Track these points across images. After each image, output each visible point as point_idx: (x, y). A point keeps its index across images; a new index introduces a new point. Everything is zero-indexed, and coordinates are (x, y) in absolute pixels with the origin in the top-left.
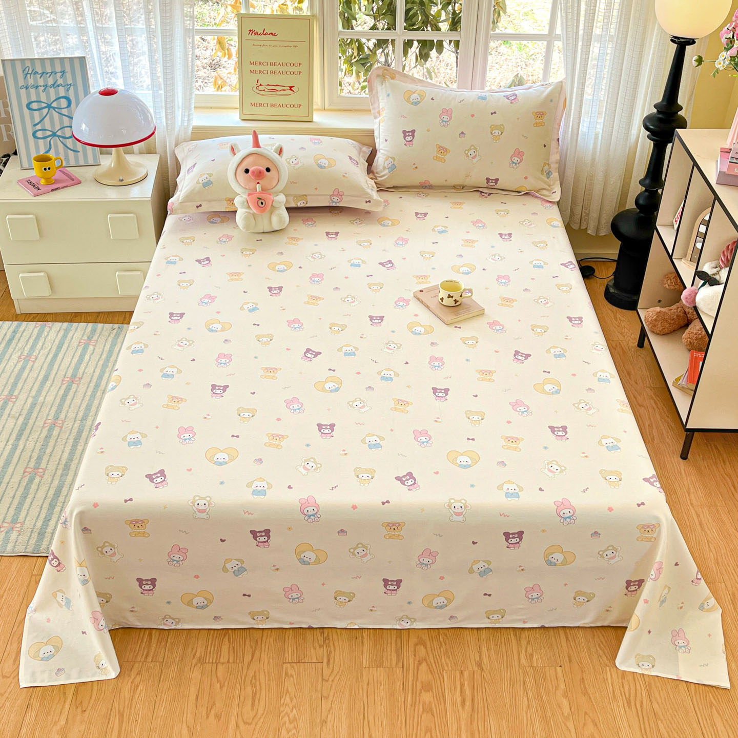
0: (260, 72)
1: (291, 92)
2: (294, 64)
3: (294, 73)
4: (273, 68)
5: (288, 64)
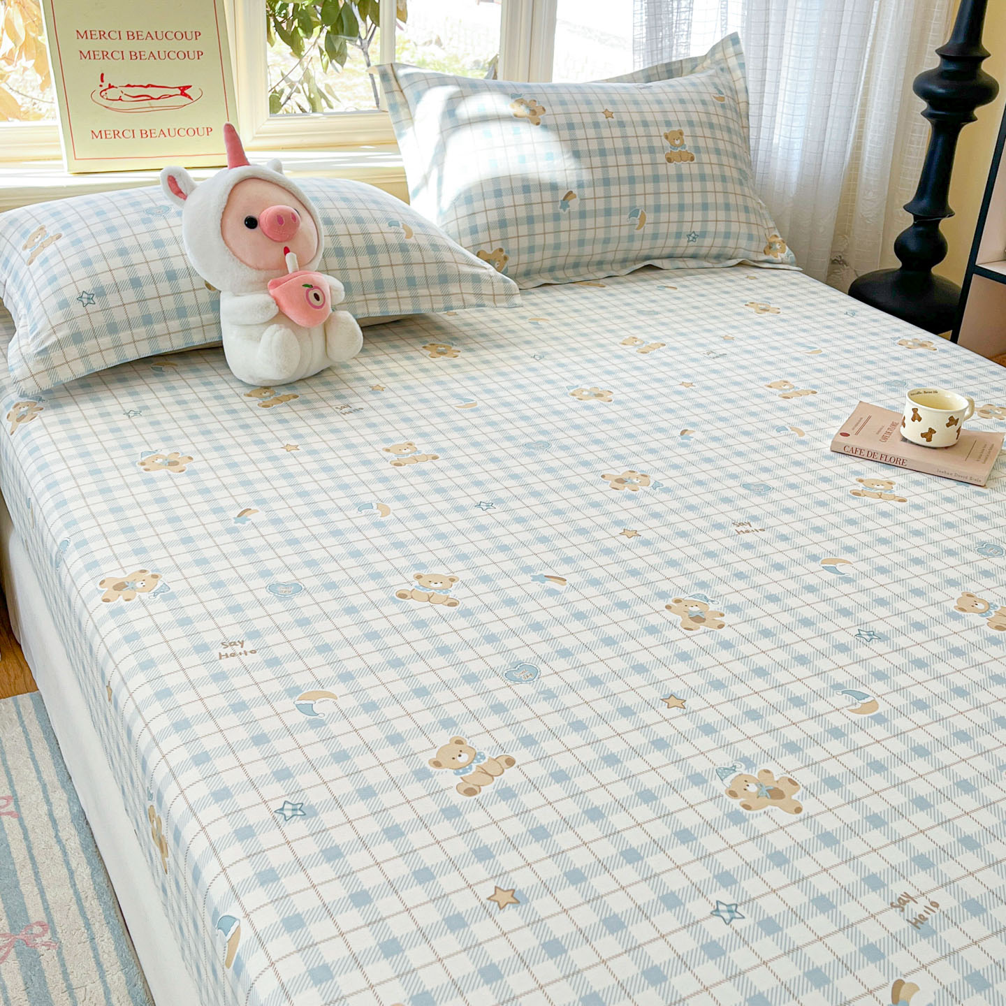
0: (105, 55)
1: (185, 100)
2: (184, 35)
3: (187, 55)
4: (135, 45)
5: (170, 35)
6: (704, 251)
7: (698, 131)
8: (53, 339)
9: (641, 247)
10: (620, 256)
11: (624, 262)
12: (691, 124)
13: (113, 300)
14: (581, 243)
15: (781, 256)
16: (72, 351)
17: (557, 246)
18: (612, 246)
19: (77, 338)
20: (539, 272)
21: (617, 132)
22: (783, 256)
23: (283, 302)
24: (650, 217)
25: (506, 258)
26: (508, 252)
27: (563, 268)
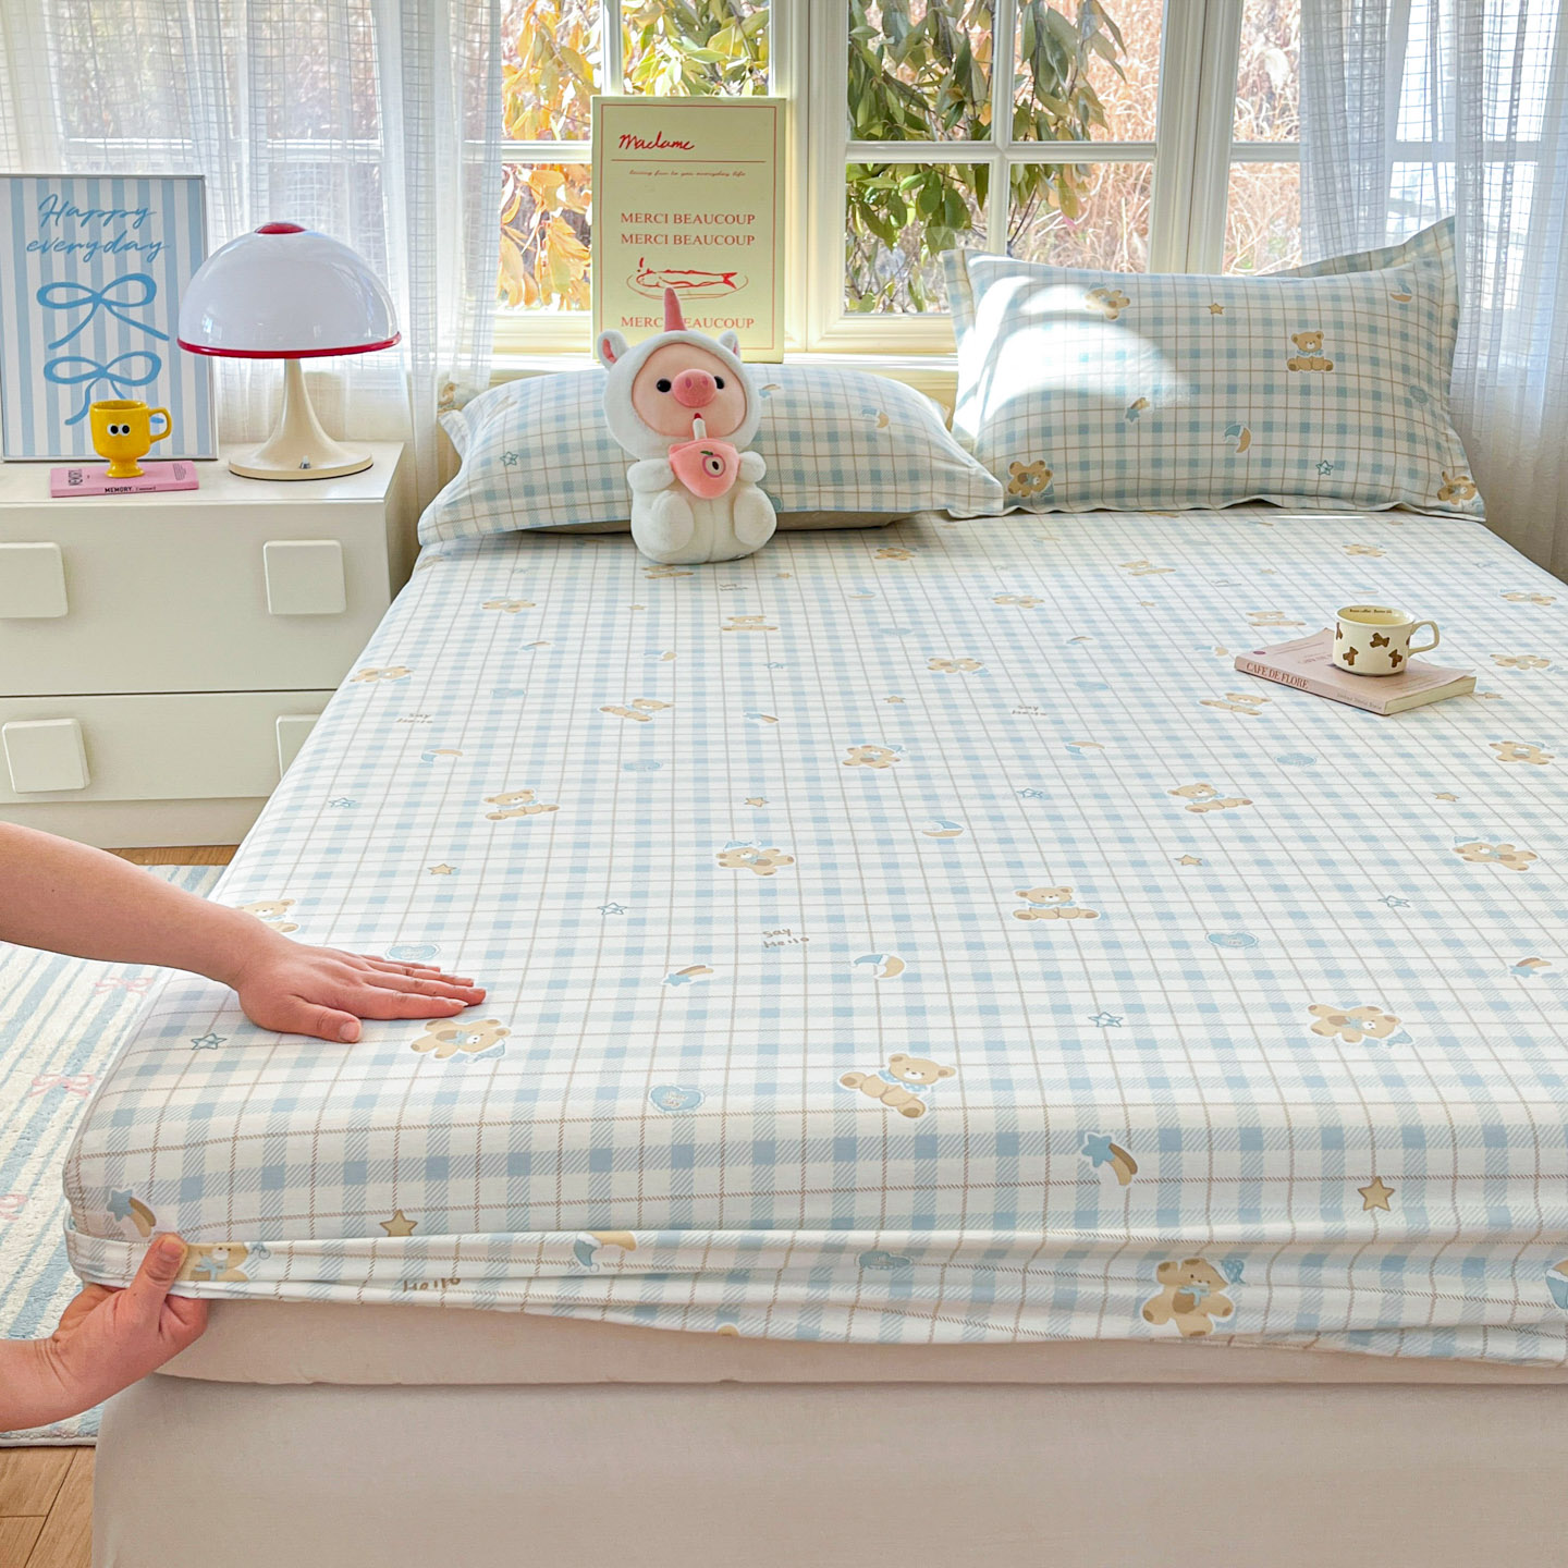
0: (648, 239)
1: (727, 288)
2: (736, 219)
3: (736, 240)
4: (681, 229)
5: (720, 219)
6: (1346, 489)
7: (1348, 334)
8: (467, 493)
9: (1249, 476)
10: (1218, 485)
11: (1227, 493)
12: (1339, 325)
13: (536, 463)
14: (1157, 463)
15: (1462, 503)
16: (482, 507)
17: (1121, 465)
18: (1203, 471)
19: (490, 495)
20: (1102, 496)
21: (1221, 330)
22: (1466, 503)
23: (678, 468)
24: (1257, 437)
25: (1048, 474)
26: (1051, 465)
27: (1137, 494)
